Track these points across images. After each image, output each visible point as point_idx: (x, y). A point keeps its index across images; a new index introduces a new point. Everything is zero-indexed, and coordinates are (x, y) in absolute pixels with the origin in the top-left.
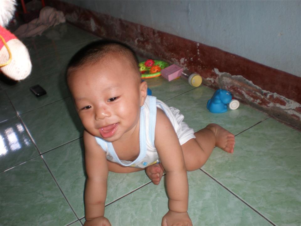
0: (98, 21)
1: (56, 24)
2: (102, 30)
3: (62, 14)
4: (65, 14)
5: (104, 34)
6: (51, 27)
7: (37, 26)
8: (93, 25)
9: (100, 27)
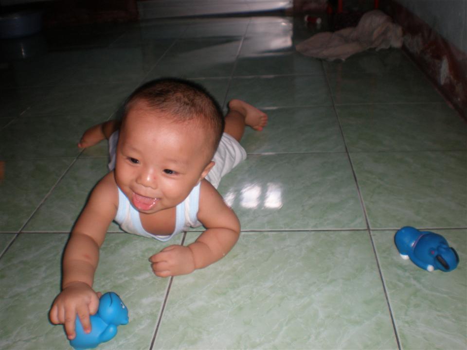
0: (456, 69)
1: (383, 46)
2: (459, 88)
3: (399, 30)
4: (404, 33)
5: (459, 99)
6: (370, 49)
7: (346, 41)
8: (444, 70)
9: (456, 81)
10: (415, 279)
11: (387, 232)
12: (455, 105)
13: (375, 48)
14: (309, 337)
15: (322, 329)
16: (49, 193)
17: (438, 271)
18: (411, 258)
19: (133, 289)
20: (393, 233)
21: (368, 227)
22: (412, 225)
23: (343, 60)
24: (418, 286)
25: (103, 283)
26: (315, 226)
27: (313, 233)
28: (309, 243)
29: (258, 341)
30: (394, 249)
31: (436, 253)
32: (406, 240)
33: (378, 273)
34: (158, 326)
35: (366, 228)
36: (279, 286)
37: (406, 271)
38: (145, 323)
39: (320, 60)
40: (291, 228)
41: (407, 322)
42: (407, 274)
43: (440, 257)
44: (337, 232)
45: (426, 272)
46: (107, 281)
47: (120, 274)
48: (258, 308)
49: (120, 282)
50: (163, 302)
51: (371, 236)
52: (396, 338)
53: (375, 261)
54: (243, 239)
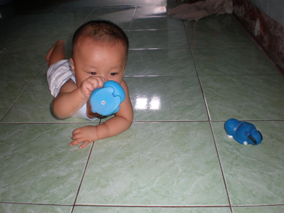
0: (265, 26)
1: (221, 13)
2: (266, 38)
3: (231, 3)
4: (234, 5)
5: (266, 45)
6: (213, 14)
7: (199, 9)
8: (257, 27)
9: (264, 33)
10: (236, 149)
11: (220, 122)
12: (264, 48)
13: (216, 14)
14: (173, 183)
15: (181, 178)
16: (17, 100)
17: (250, 145)
18: (234, 138)
19: (67, 156)
20: (224, 123)
21: (209, 119)
22: (235, 118)
23: (197, 20)
24: (238, 153)
25: (50, 153)
26: (178, 119)
27: (176, 122)
28: (174, 129)
29: (142, 185)
30: (224, 132)
31: (249, 134)
32: (231, 126)
33: (215, 146)
34: (83, 177)
35: (208, 120)
36: (155, 154)
37: (231, 145)
38: (75, 176)
39: (183, 20)
40: (163, 120)
41: (231, 175)
42: (232, 147)
43: (251, 137)
44: (190, 122)
45: (243, 145)
46: (52, 152)
47: (60, 147)
48: (143, 167)
49: (60, 152)
50: (86, 164)
51: (210, 124)
52: (224, 184)
53: (213, 139)
54: (134, 126)
